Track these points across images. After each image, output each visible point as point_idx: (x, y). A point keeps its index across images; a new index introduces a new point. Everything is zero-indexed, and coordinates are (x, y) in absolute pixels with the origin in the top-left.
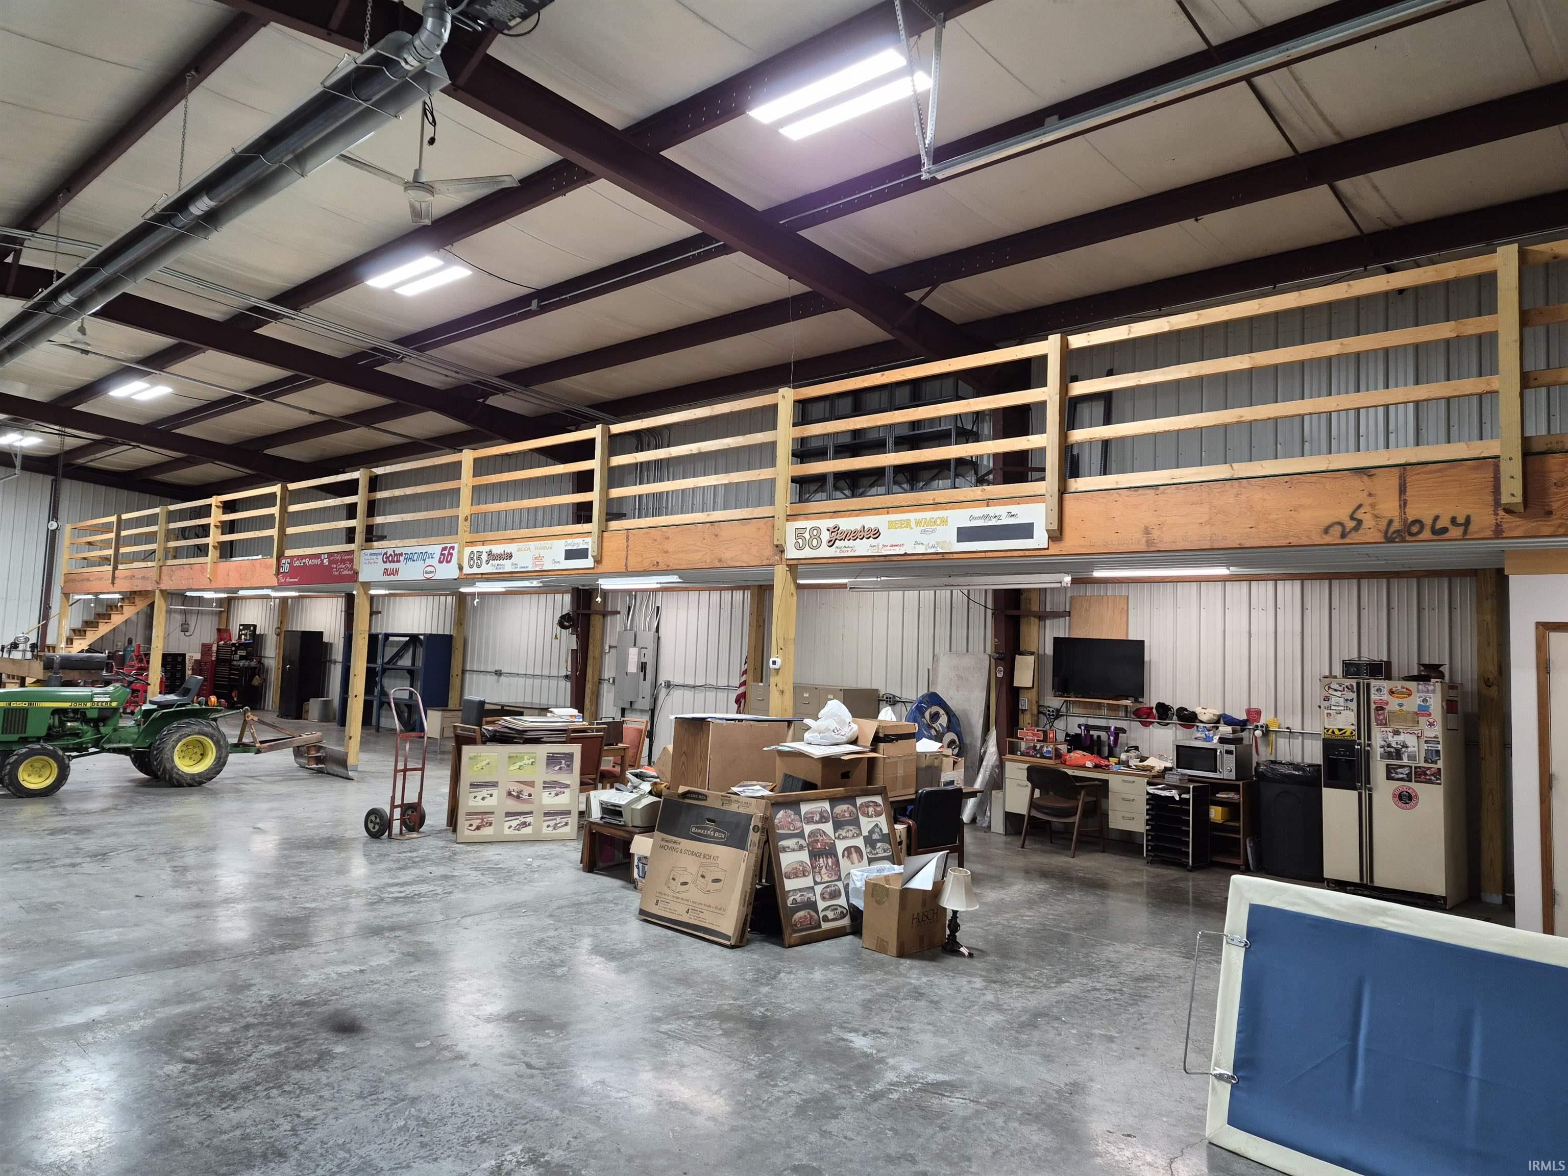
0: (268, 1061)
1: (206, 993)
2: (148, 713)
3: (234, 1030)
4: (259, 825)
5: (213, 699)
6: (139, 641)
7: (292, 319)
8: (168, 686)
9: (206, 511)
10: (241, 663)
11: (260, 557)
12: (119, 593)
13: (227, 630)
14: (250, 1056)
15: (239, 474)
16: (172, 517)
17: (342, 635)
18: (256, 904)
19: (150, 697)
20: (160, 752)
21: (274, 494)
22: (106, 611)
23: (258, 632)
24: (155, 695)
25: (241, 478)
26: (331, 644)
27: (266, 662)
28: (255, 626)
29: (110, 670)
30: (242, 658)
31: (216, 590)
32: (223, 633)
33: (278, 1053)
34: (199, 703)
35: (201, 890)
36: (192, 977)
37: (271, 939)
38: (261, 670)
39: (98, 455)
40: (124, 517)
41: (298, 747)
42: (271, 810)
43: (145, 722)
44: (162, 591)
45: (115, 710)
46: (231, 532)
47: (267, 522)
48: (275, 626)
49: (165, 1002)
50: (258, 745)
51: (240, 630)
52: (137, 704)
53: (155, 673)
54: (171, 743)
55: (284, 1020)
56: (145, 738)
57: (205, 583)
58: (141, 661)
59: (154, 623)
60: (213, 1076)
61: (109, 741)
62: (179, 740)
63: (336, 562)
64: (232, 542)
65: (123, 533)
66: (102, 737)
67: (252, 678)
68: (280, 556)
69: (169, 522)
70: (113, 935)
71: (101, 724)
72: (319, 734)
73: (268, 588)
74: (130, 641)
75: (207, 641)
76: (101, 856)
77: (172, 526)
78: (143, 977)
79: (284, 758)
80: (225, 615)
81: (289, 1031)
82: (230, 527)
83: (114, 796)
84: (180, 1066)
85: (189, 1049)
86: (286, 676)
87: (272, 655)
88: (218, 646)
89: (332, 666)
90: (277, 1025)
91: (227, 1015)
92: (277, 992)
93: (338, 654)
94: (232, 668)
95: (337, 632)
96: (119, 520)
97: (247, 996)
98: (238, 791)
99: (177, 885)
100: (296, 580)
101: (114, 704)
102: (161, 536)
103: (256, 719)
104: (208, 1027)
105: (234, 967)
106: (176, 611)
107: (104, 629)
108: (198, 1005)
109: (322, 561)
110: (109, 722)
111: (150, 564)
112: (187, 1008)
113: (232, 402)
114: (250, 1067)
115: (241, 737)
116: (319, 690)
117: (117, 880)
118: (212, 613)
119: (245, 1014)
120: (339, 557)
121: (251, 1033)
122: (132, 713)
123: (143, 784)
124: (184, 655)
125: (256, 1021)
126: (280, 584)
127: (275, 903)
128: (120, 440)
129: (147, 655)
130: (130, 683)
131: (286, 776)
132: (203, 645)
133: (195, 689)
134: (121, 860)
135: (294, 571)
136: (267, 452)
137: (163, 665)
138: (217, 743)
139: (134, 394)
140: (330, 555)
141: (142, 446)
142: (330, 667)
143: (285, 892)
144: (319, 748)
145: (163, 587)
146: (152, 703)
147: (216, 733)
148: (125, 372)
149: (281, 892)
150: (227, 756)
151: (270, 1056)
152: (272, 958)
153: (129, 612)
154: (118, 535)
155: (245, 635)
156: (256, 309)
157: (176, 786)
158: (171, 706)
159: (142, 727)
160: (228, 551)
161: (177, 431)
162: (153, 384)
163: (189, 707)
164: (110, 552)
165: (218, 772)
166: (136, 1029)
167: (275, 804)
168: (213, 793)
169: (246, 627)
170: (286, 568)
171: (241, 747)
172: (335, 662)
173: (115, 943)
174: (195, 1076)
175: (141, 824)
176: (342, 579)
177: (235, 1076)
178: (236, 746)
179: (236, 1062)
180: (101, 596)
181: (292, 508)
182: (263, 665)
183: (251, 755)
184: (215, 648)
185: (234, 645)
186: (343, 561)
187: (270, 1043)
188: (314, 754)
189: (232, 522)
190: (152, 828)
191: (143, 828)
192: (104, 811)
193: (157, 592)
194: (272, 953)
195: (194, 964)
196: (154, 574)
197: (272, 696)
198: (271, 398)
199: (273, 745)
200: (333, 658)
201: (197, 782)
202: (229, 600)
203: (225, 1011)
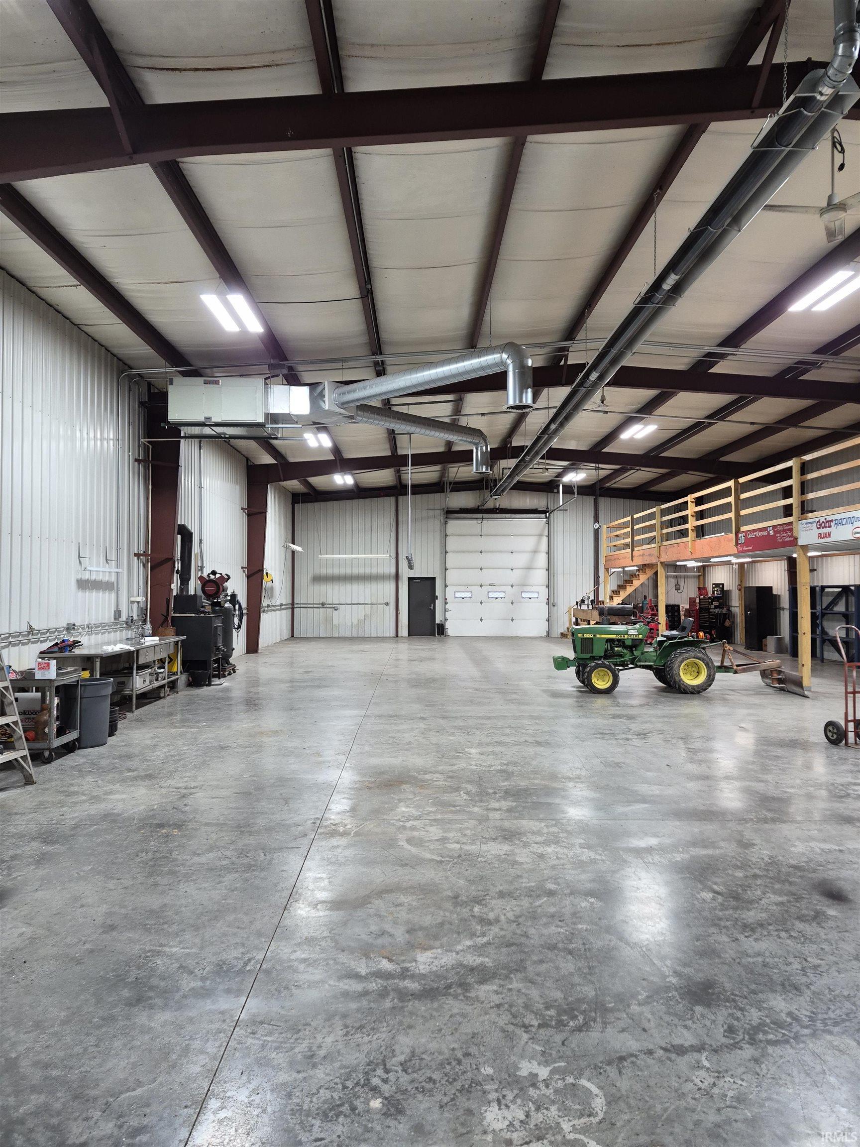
0: (775, 908)
1: (722, 844)
2: (661, 643)
3: (746, 877)
4: (742, 725)
5: (701, 634)
6: (650, 597)
7: (734, 355)
8: (671, 626)
9: (685, 505)
10: (716, 611)
11: (723, 534)
12: (636, 566)
13: (705, 588)
14: (761, 900)
15: (704, 479)
16: (664, 513)
17: (787, 588)
18: (748, 783)
19: (660, 633)
20: (671, 669)
21: (730, 488)
22: (628, 579)
23: (725, 589)
24: (663, 631)
25: (705, 481)
26: (779, 596)
27: (733, 609)
28: (723, 585)
29: (635, 616)
30: (716, 607)
31: (697, 560)
32: (702, 590)
33: (782, 903)
34: (692, 637)
35: (709, 767)
36: (710, 829)
37: (764, 812)
38: (729, 615)
39: (618, 479)
40: (635, 516)
41: (764, 670)
42: (750, 715)
43: (660, 649)
44: (661, 563)
45: (641, 640)
46: (702, 518)
47: (726, 508)
48: (737, 584)
49: (694, 844)
50: (735, 667)
51: (713, 588)
52: (653, 638)
53: (662, 617)
54: (677, 663)
55: (783, 878)
56: (661, 659)
57: (688, 555)
58: (653, 610)
59: (659, 584)
60: (736, 908)
61: (640, 661)
62: (682, 662)
63: (779, 532)
64: (702, 526)
65: (636, 527)
66: (636, 658)
67: (724, 621)
68: (738, 531)
69: (662, 517)
70: (656, 790)
71: (634, 649)
72: (778, 661)
73: (730, 555)
74: (645, 597)
75: (693, 596)
76: (643, 735)
77: (664, 519)
78: (678, 823)
79: (753, 678)
80: (702, 578)
81: (787, 887)
82: (700, 515)
83: (647, 697)
84: (711, 895)
85: (715, 884)
86: (748, 620)
87: (736, 604)
88: (700, 599)
89: (782, 612)
90: (777, 879)
91: (739, 864)
92: (774, 853)
93: (785, 602)
94: (710, 614)
95: (783, 587)
96: (632, 518)
97: (752, 852)
98: (724, 699)
99: (692, 761)
100: (751, 548)
101: (640, 636)
102: (658, 527)
103: (732, 649)
104: (727, 870)
105: (740, 828)
106: (671, 576)
107: (630, 590)
108: (718, 852)
109: (769, 532)
110: (638, 648)
111: (653, 546)
112: (710, 852)
113: (697, 427)
114: (762, 909)
115: (722, 662)
116: (774, 629)
117: (654, 753)
118: (694, 577)
119: (752, 866)
120: (781, 528)
121: (759, 882)
122: (651, 644)
123: (663, 690)
124: (678, 606)
125: (761, 873)
126: (739, 552)
127: (763, 784)
128: (629, 467)
129: (657, 606)
130: (648, 623)
131: (757, 692)
132: (690, 598)
133: (689, 627)
134: (655, 739)
135: (748, 542)
136: (721, 459)
137: (667, 612)
138: (707, 665)
139: (635, 434)
140: (774, 527)
141: (642, 469)
142: (780, 613)
143: (769, 777)
144: (780, 672)
145: (662, 560)
146: (663, 636)
147: (705, 658)
148: (629, 421)
149: (766, 777)
150: (714, 674)
151: (776, 904)
152: (767, 826)
153: (643, 578)
154: (632, 529)
155: (717, 591)
156: (709, 355)
157: (683, 693)
158: (675, 638)
159: (658, 652)
160: (701, 532)
161: (662, 455)
162: (646, 425)
163: (686, 639)
164: (629, 540)
165: (710, 685)
166: (678, 859)
167: (751, 711)
168: (708, 700)
169: (717, 585)
170: (742, 540)
171: (723, 668)
172: (783, 609)
173: (657, 796)
174: (722, 905)
175: (664, 717)
176: (785, 544)
177: (752, 913)
178: (719, 667)
179: (751, 902)
180: (626, 569)
181: (744, 496)
182: (731, 611)
183: (731, 674)
184: (698, 601)
185: (710, 598)
186: (785, 531)
187: (774, 893)
188: (776, 676)
189: (702, 511)
190: (672, 720)
191: (666, 719)
192: (641, 706)
193: (659, 563)
194: (766, 823)
195: (711, 820)
196: (656, 552)
197: (740, 634)
198: (722, 419)
199: (745, 668)
200: (781, 606)
201: (697, 691)
202: (704, 567)
203: (737, 860)
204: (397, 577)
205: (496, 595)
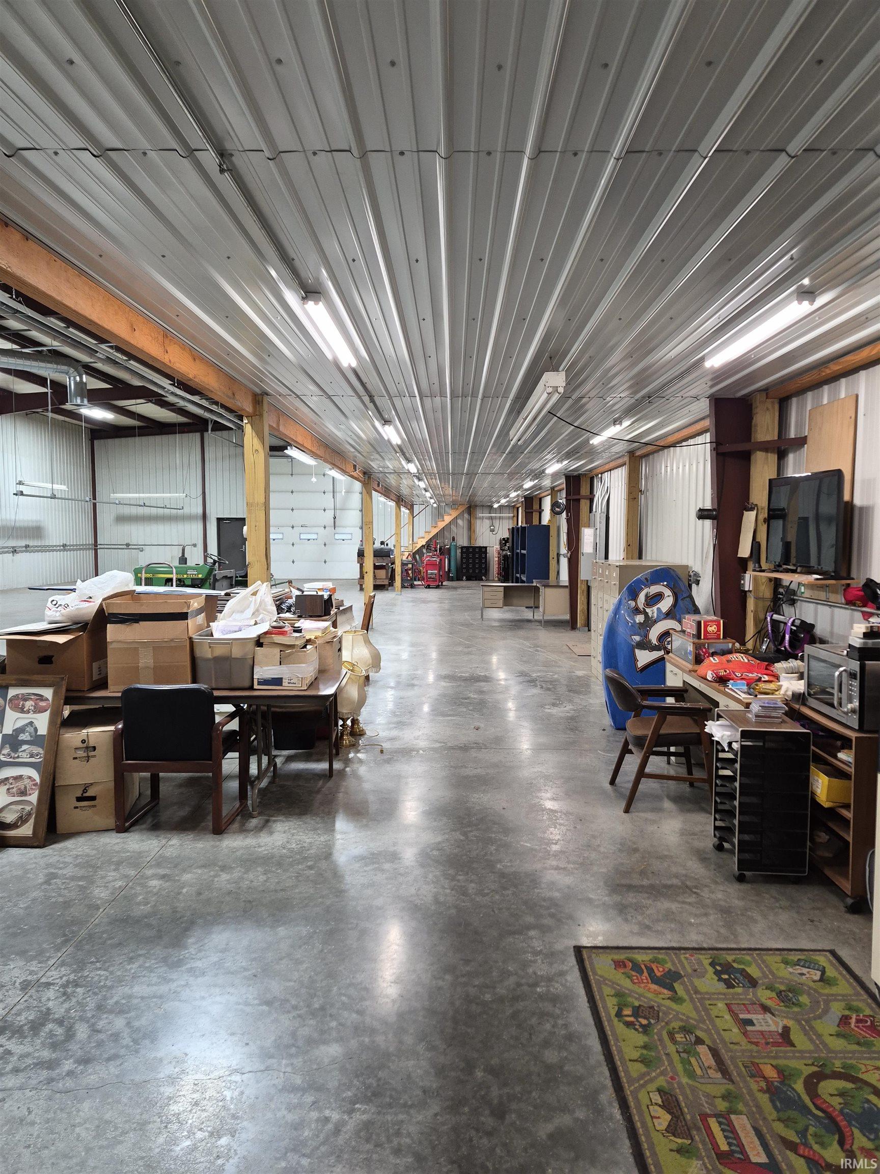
74: (454, 539)
80: (515, 518)
101: (200, 576)
106: (485, 518)
107: (434, 531)
185: (504, 539)
204: (204, 517)
205: (309, 537)
